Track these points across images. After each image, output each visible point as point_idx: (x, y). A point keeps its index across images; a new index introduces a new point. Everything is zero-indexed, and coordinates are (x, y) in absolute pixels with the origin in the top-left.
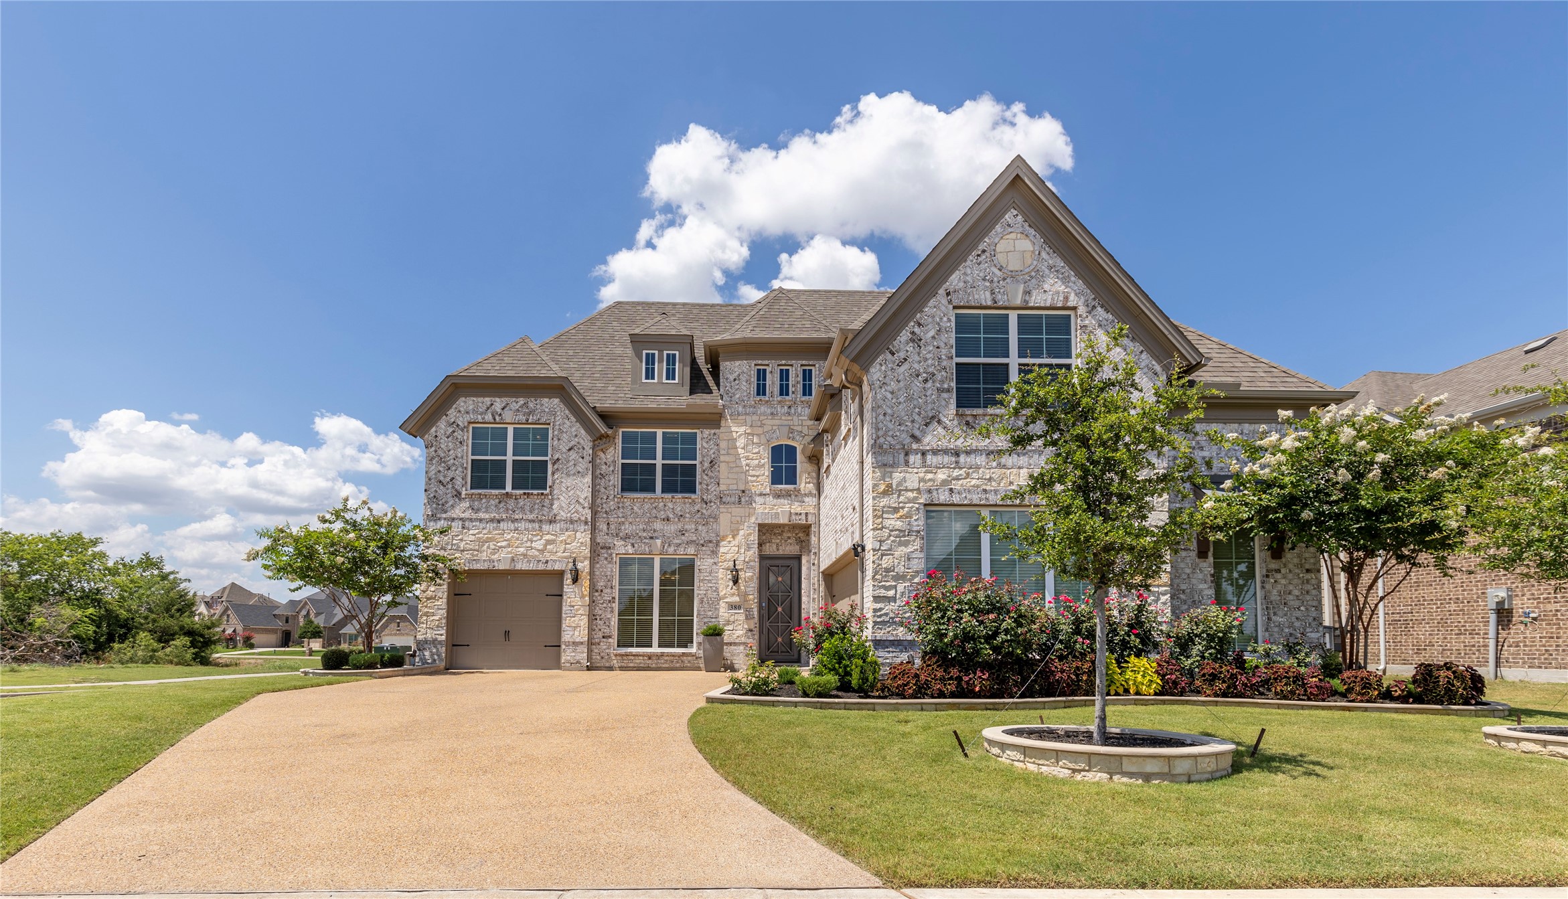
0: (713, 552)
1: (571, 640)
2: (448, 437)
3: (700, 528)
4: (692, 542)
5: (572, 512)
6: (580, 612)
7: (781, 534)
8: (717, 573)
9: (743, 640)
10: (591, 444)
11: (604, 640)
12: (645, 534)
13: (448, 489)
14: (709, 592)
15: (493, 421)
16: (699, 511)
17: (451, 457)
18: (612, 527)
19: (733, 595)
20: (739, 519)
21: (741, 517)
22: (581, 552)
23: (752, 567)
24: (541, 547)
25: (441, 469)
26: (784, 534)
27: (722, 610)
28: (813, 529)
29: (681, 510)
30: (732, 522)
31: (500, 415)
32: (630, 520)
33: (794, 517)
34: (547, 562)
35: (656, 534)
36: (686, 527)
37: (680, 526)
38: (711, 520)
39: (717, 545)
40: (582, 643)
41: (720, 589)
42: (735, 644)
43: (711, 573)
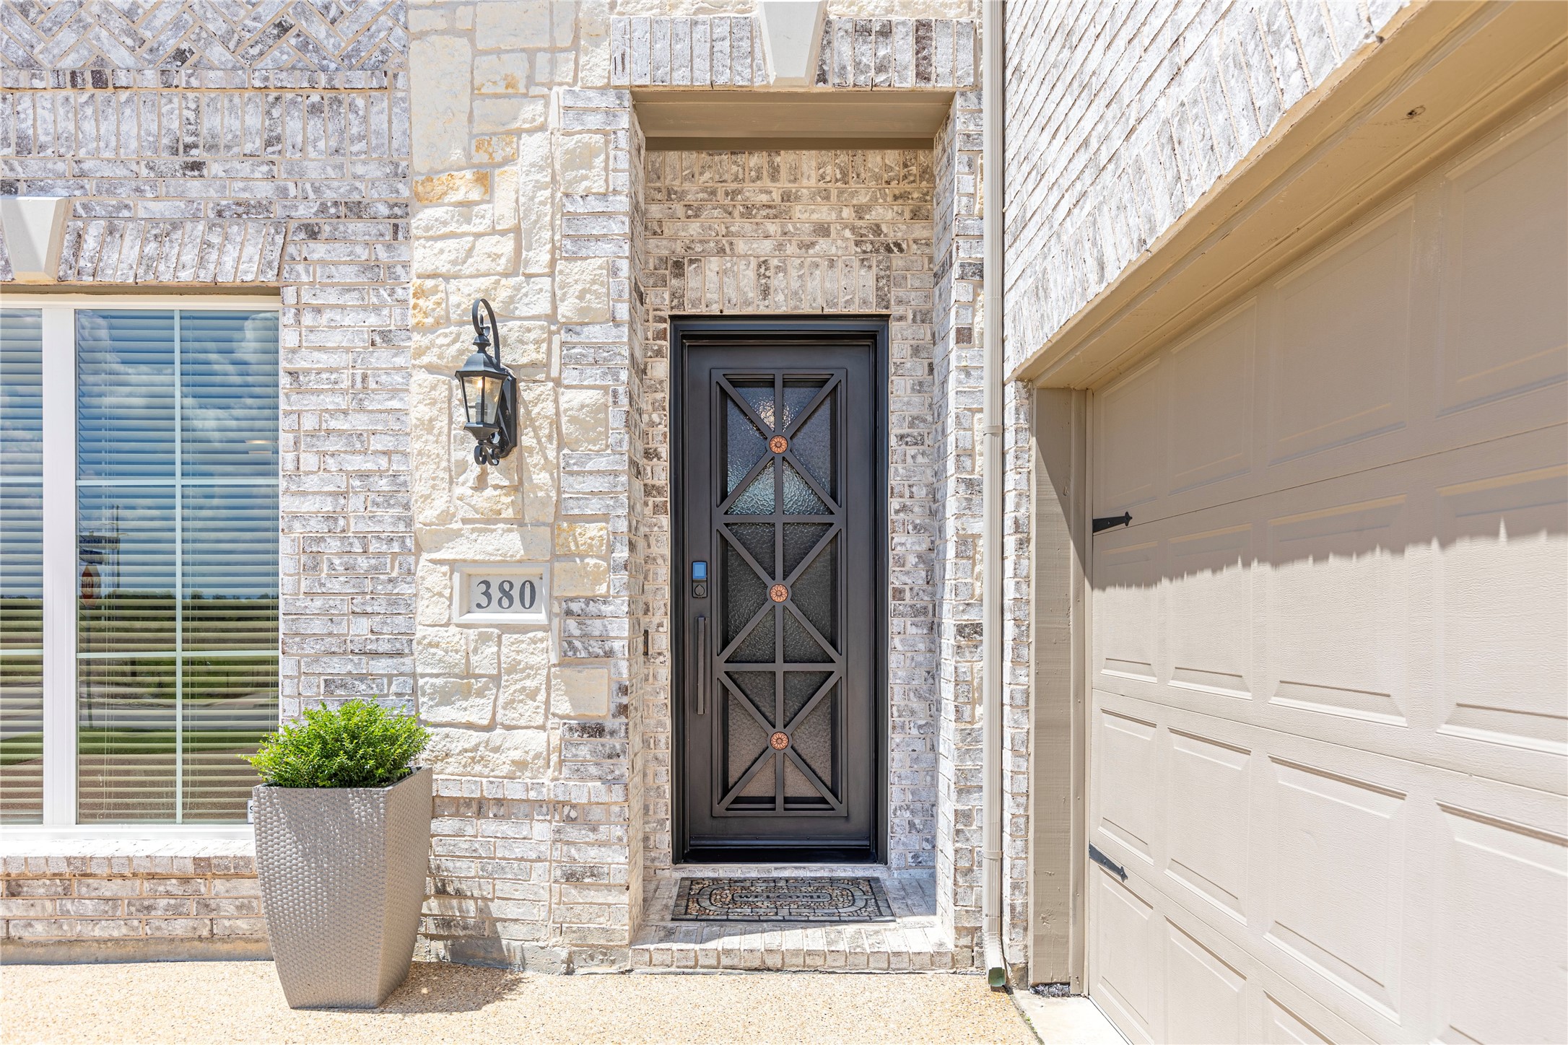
0: (370, 267)
3: (293, 127)
4: (246, 210)
7: (777, 212)
8: (395, 392)
9: (549, 784)
14: (355, 503)
16: (283, 28)
19: (489, 520)
20: (516, 67)
21: (531, 54)
23: (599, 357)
26: (798, 211)
27: (428, 610)
28: (960, 123)
29: (177, 25)
30: (473, 90)
33: (844, 49)
35: (32, 167)
36: (212, 122)
37: (174, 114)
38: (360, 79)
39: (394, 228)
41: (419, 488)
42: (502, 808)
43: (361, 390)
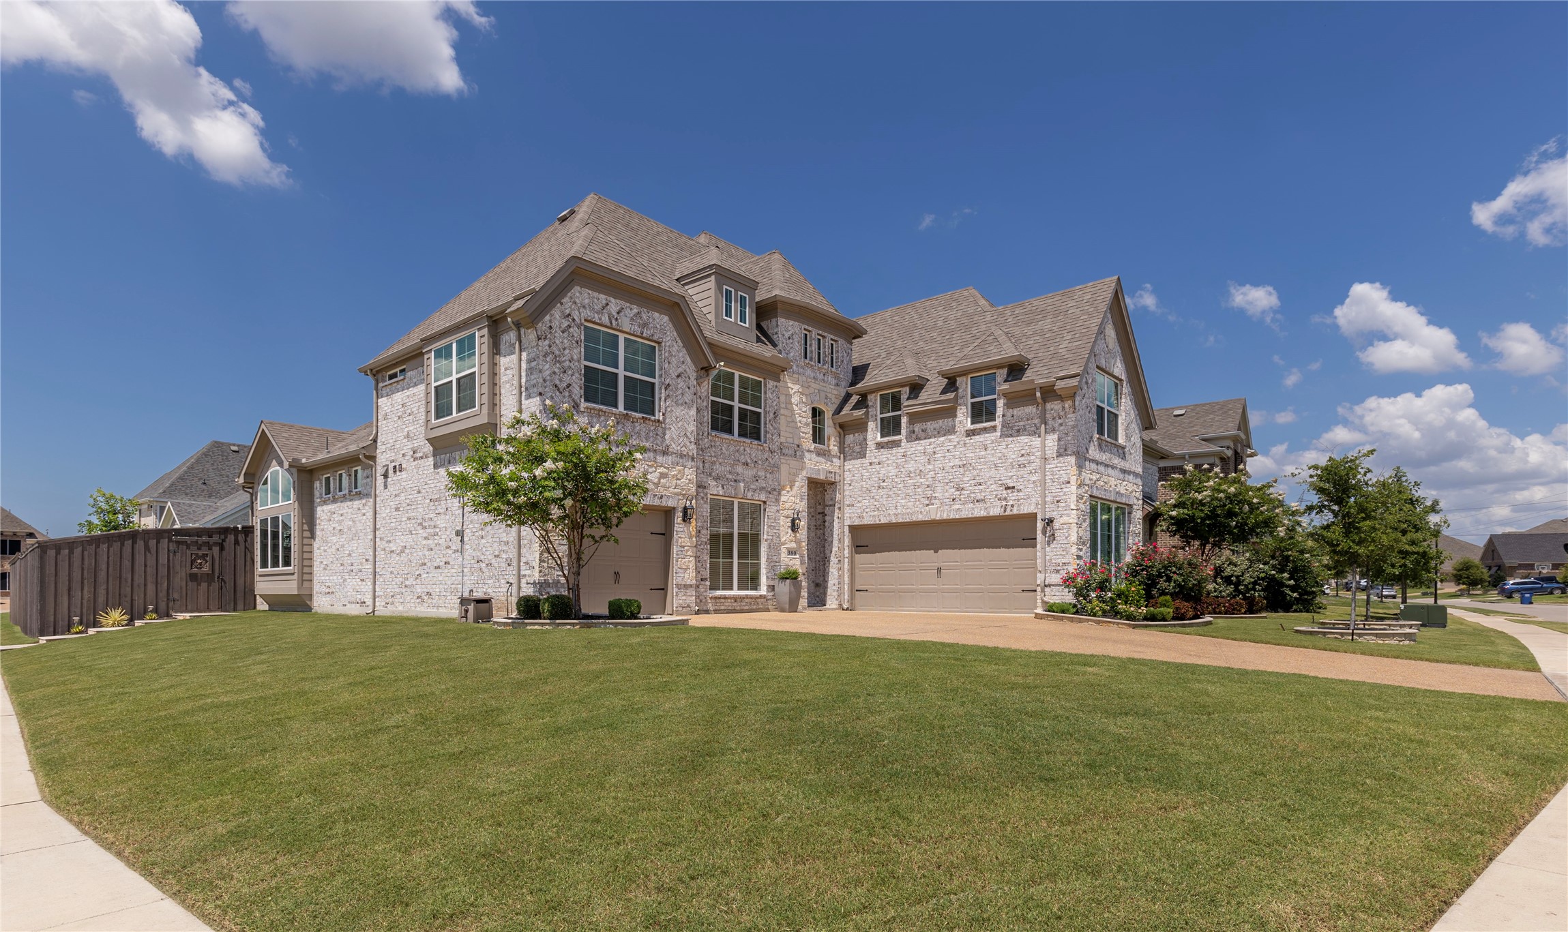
0: (777, 500)
1: (684, 583)
2: (563, 332)
3: (768, 475)
4: (763, 488)
5: (682, 445)
6: (689, 553)
8: (779, 520)
10: (695, 374)
11: (703, 582)
12: (730, 477)
13: (564, 397)
14: (774, 537)
15: (609, 324)
16: (767, 459)
17: (566, 358)
18: (707, 465)
19: (791, 541)
21: (796, 470)
22: (689, 490)
23: (804, 518)
24: (656, 480)
25: (557, 370)
27: (783, 555)
28: (837, 486)
29: (755, 457)
30: (790, 474)
31: (616, 319)
32: (721, 461)
33: (828, 474)
34: (661, 498)
35: (739, 478)
36: (759, 473)
37: (754, 472)
38: (776, 469)
39: (779, 494)
40: (691, 586)
41: (782, 536)
43: (774, 519)
